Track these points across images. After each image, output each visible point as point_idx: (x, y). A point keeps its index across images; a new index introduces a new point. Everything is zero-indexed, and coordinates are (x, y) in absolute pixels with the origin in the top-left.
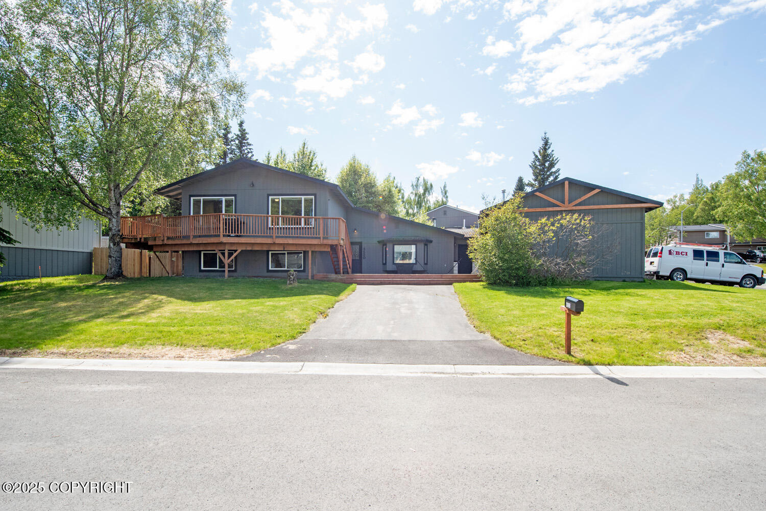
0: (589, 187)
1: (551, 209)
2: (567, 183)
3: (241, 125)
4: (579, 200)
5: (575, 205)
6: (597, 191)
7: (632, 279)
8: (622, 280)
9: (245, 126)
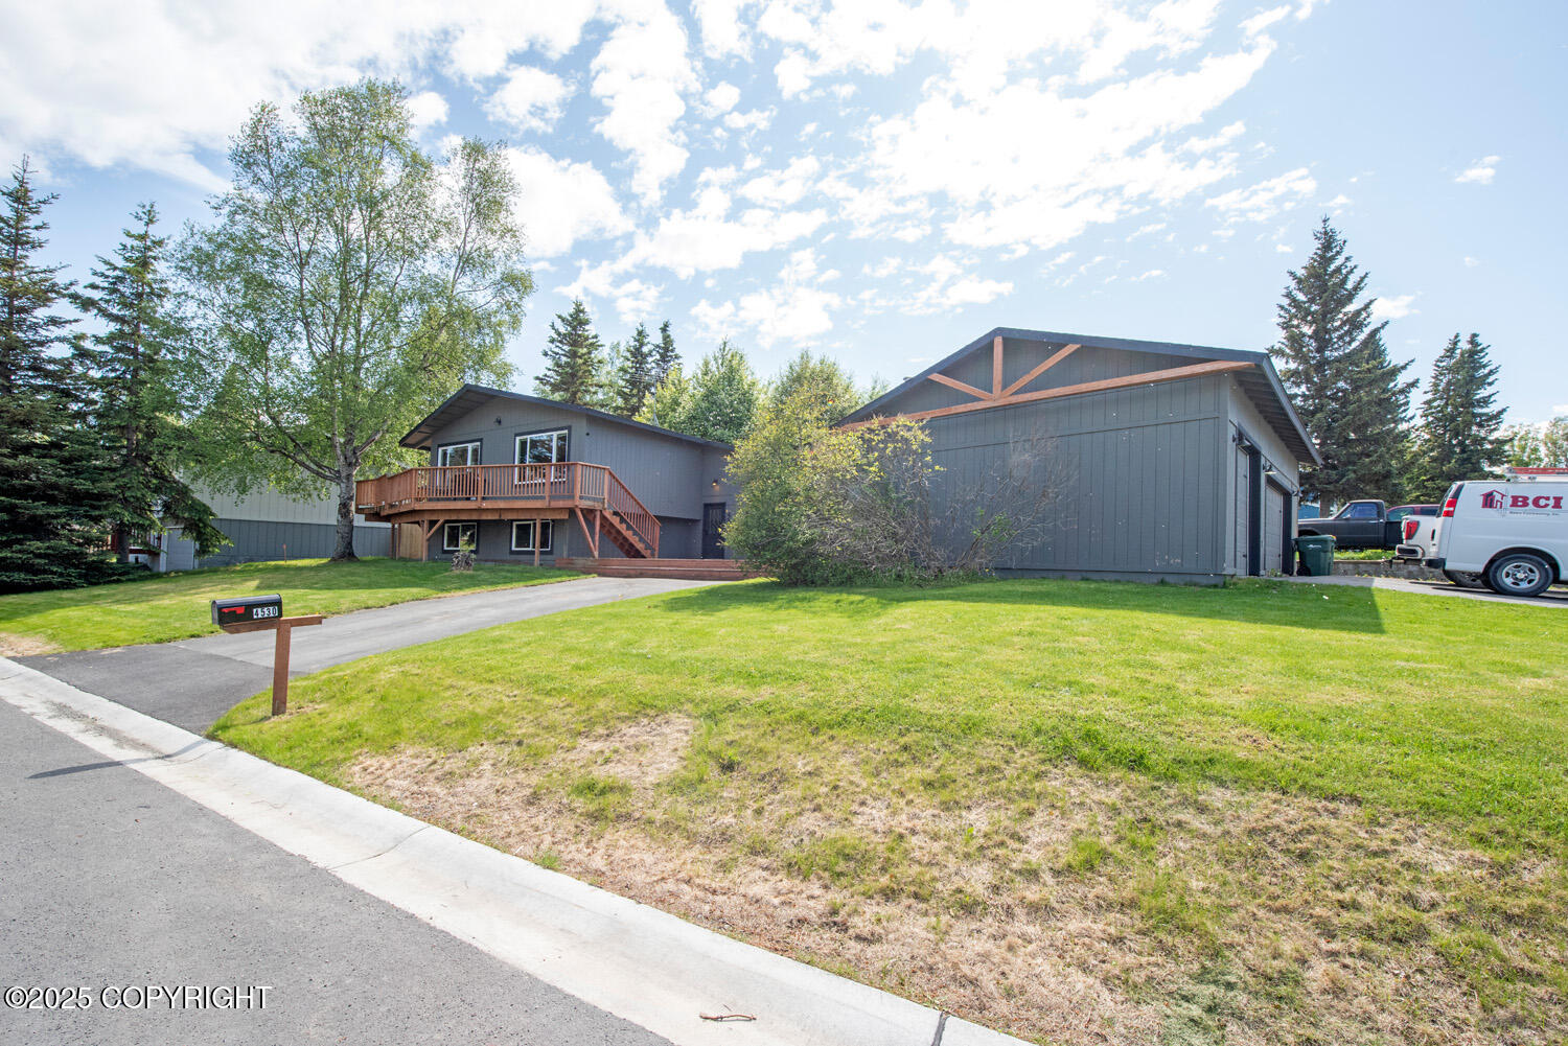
0: (1050, 343)
1: (961, 408)
2: (998, 341)
3: (664, 329)
4: (1026, 379)
5: (1016, 393)
6: (1071, 348)
7: (1188, 578)
8: (1156, 578)
9: (671, 331)
